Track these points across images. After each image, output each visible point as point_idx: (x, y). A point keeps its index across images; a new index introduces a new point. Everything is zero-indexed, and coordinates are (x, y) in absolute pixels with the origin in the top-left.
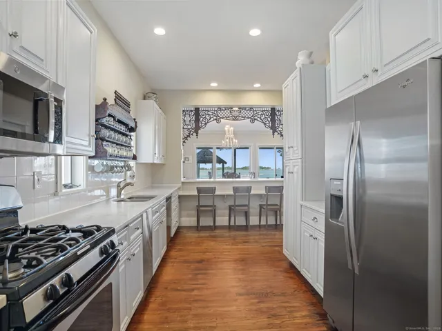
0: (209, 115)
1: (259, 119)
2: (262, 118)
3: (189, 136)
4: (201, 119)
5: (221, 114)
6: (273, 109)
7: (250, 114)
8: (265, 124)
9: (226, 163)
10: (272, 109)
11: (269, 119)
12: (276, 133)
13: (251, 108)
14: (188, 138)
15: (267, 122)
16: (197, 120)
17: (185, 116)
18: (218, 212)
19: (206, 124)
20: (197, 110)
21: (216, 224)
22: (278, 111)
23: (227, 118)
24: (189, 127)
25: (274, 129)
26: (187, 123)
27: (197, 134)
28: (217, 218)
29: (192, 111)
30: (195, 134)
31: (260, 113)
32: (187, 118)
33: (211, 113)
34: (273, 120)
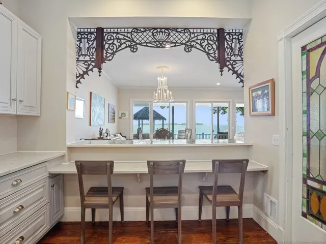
0: (118, 39)
1: (198, 46)
2: (204, 44)
3: (86, 73)
4: (107, 46)
5: (137, 37)
6: (221, 31)
7: (185, 38)
8: (208, 54)
9: (165, 119)
10: (218, 30)
11: (214, 46)
12: (226, 69)
13: (186, 30)
14: (85, 76)
15: (212, 51)
16: (100, 47)
17: (80, 41)
18: (127, 198)
19: (113, 54)
20: (100, 31)
21: (125, 220)
22: (229, 34)
23: (146, 44)
24: (87, 58)
25: (222, 62)
26: (84, 52)
27: (100, 69)
28: (125, 209)
29: (91, 33)
30: (95, 70)
31: (200, 37)
32: (85, 45)
33: (121, 37)
34: (221, 48)
